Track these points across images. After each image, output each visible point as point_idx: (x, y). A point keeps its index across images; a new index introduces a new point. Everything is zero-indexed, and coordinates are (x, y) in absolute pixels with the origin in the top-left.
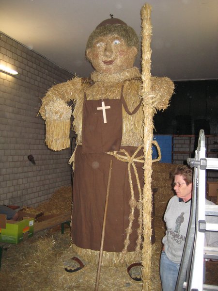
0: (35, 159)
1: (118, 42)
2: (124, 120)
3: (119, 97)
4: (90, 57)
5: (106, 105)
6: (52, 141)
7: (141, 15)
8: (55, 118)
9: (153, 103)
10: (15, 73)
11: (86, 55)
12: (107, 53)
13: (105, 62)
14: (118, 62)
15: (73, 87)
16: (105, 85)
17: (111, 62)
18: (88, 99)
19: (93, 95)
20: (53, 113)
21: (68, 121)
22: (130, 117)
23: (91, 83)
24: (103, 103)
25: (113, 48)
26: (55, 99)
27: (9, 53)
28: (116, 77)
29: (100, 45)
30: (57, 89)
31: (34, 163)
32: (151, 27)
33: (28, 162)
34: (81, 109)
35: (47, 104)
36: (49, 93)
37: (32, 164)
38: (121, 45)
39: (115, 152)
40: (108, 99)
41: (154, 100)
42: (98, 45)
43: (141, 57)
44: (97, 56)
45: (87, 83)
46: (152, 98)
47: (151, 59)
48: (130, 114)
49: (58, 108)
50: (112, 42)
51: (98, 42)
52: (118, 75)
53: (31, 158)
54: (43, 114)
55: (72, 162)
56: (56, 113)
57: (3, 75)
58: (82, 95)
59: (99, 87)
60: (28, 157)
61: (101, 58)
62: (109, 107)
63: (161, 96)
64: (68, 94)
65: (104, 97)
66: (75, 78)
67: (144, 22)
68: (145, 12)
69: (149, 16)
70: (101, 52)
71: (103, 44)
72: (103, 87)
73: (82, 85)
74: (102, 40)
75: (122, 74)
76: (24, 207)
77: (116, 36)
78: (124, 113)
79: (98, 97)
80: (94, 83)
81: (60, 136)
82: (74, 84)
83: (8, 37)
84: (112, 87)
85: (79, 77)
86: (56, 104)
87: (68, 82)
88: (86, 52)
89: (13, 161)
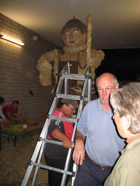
0: (33, 93)
1: (76, 32)
2: (79, 71)
3: (76, 60)
4: (62, 39)
5: (70, 64)
6: (42, 82)
7: (87, 20)
8: (44, 70)
9: (91, 63)
10: (23, 44)
11: (60, 38)
12: (71, 38)
13: (70, 42)
14: (77, 42)
15: (54, 55)
16: (70, 53)
17: (73, 42)
18: (61, 61)
19: (64, 58)
20: (43, 68)
21: (50, 72)
22: (82, 70)
23: (63, 53)
24: (68, 63)
25: (74, 35)
26: (44, 61)
27: (19, 33)
28: (76, 50)
29: (68, 33)
30: (45, 55)
31: (33, 95)
32: (91, 26)
33: (29, 95)
34: (58, 66)
35: (40, 63)
36: (41, 58)
37: (31, 96)
38: (78, 33)
39: (74, 88)
40: (71, 61)
41: (92, 62)
42: (66, 33)
43: (86, 41)
44: (66, 39)
45: (61, 52)
46: (91, 61)
47: (91, 42)
48: (82, 69)
49: (45, 66)
50: (74, 32)
51: (66, 32)
52: (77, 49)
53: (31, 92)
54: (38, 68)
55: (53, 93)
56: (45, 68)
57: (16, 46)
58: (58, 59)
59: (67, 54)
60: (30, 92)
61: (68, 40)
62: (71, 65)
63: (95, 60)
64: (51, 58)
65: (69, 60)
66: (55, 50)
67: (88, 23)
68: (89, 18)
69: (91, 21)
70: (68, 37)
71: (69, 33)
72: (69, 55)
73: (58, 53)
74: (68, 31)
75: (78, 48)
76: (27, 119)
77: (76, 28)
78: (79, 68)
79: (66, 60)
80: (65, 53)
81: (46, 79)
82: (54, 53)
83: (19, 25)
84: (73, 54)
85: (57, 49)
86: (44, 64)
87: (51, 52)
88: (60, 36)
89: (21, 94)
